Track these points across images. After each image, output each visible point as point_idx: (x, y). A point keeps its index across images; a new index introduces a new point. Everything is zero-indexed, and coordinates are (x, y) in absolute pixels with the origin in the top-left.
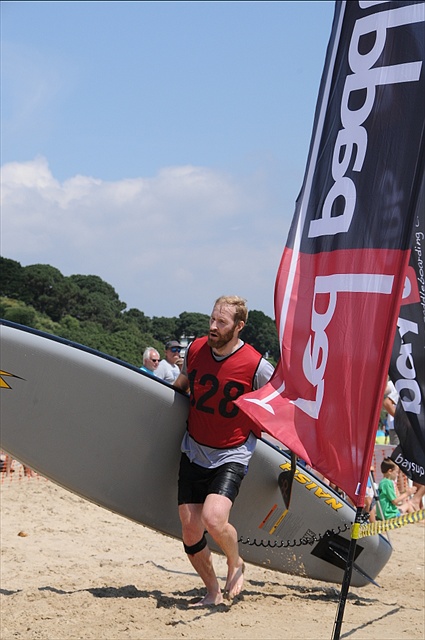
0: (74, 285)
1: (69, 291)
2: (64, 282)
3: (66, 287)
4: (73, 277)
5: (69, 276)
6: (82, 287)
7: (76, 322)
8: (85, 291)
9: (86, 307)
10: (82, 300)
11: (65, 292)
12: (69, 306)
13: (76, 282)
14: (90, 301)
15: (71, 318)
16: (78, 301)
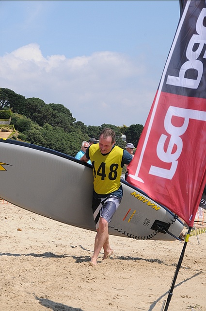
2: (45, 107)
3: (47, 109)
4: (50, 104)
6: (54, 110)
7: (51, 127)
8: (56, 112)
9: (56, 120)
10: (54, 116)
11: (46, 112)
12: (48, 119)
13: (52, 107)
14: (58, 117)
15: (48, 125)
16: (52, 117)
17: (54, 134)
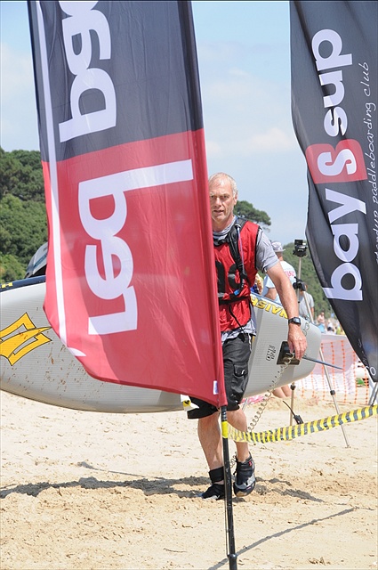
0: (17, 162)
1: (10, 168)
2: (4, 158)
3: (8, 164)
4: (15, 152)
5: (10, 151)
6: (24, 164)
7: (18, 202)
8: (28, 168)
9: (30, 185)
10: (25, 178)
11: (7, 169)
12: (11, 185)
13: (18, 158)
14: (33, 179)
15: (13, 197)
16: (20, 179)
17: (26, 219)
